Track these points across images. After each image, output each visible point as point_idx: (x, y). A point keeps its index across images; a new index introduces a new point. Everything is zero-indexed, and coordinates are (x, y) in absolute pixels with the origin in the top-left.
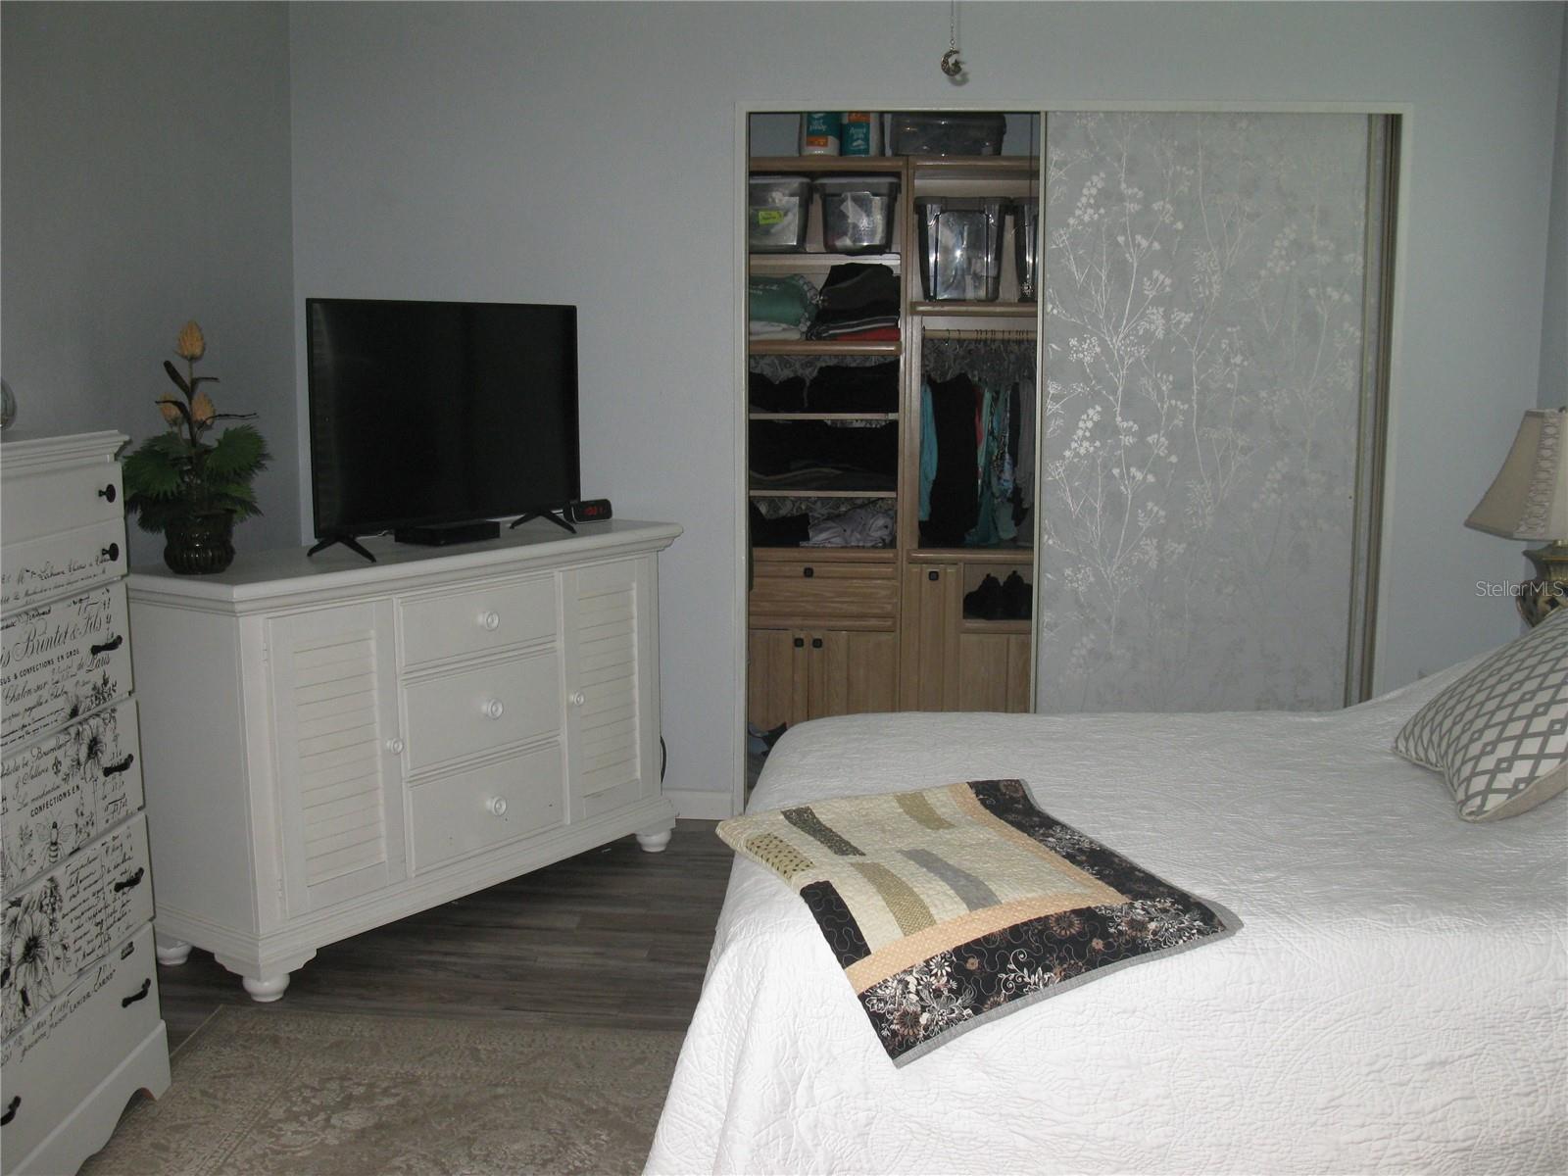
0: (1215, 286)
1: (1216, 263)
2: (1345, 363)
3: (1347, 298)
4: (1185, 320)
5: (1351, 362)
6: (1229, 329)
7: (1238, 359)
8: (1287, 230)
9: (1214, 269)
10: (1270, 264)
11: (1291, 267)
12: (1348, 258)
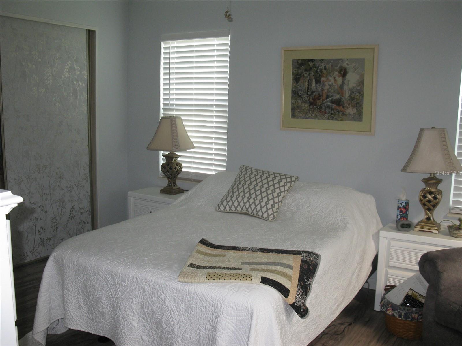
0: (50, 80)
1: (51, 73)
2: (84, 105)
3: (84, 85)
4: (43, 91)
5: (85, 104)
6: (55, 94)
7: (58, 104)
8: (68, 63)
9: (50, 75)
10: (64, 74)
11: (70, 75)
12: (83, 72)
